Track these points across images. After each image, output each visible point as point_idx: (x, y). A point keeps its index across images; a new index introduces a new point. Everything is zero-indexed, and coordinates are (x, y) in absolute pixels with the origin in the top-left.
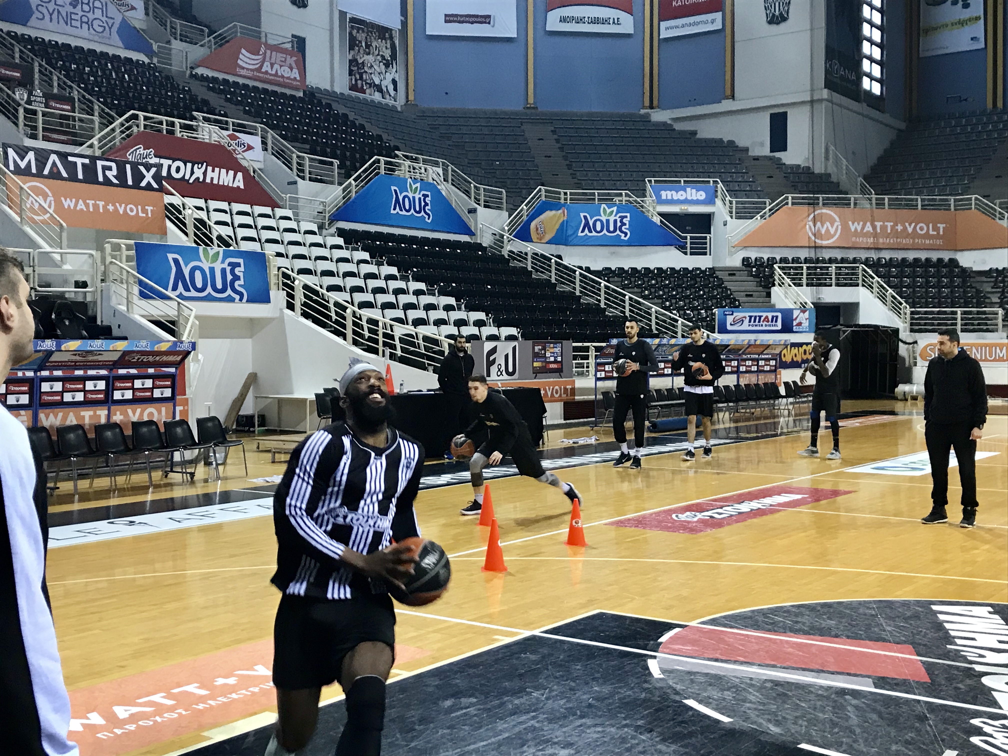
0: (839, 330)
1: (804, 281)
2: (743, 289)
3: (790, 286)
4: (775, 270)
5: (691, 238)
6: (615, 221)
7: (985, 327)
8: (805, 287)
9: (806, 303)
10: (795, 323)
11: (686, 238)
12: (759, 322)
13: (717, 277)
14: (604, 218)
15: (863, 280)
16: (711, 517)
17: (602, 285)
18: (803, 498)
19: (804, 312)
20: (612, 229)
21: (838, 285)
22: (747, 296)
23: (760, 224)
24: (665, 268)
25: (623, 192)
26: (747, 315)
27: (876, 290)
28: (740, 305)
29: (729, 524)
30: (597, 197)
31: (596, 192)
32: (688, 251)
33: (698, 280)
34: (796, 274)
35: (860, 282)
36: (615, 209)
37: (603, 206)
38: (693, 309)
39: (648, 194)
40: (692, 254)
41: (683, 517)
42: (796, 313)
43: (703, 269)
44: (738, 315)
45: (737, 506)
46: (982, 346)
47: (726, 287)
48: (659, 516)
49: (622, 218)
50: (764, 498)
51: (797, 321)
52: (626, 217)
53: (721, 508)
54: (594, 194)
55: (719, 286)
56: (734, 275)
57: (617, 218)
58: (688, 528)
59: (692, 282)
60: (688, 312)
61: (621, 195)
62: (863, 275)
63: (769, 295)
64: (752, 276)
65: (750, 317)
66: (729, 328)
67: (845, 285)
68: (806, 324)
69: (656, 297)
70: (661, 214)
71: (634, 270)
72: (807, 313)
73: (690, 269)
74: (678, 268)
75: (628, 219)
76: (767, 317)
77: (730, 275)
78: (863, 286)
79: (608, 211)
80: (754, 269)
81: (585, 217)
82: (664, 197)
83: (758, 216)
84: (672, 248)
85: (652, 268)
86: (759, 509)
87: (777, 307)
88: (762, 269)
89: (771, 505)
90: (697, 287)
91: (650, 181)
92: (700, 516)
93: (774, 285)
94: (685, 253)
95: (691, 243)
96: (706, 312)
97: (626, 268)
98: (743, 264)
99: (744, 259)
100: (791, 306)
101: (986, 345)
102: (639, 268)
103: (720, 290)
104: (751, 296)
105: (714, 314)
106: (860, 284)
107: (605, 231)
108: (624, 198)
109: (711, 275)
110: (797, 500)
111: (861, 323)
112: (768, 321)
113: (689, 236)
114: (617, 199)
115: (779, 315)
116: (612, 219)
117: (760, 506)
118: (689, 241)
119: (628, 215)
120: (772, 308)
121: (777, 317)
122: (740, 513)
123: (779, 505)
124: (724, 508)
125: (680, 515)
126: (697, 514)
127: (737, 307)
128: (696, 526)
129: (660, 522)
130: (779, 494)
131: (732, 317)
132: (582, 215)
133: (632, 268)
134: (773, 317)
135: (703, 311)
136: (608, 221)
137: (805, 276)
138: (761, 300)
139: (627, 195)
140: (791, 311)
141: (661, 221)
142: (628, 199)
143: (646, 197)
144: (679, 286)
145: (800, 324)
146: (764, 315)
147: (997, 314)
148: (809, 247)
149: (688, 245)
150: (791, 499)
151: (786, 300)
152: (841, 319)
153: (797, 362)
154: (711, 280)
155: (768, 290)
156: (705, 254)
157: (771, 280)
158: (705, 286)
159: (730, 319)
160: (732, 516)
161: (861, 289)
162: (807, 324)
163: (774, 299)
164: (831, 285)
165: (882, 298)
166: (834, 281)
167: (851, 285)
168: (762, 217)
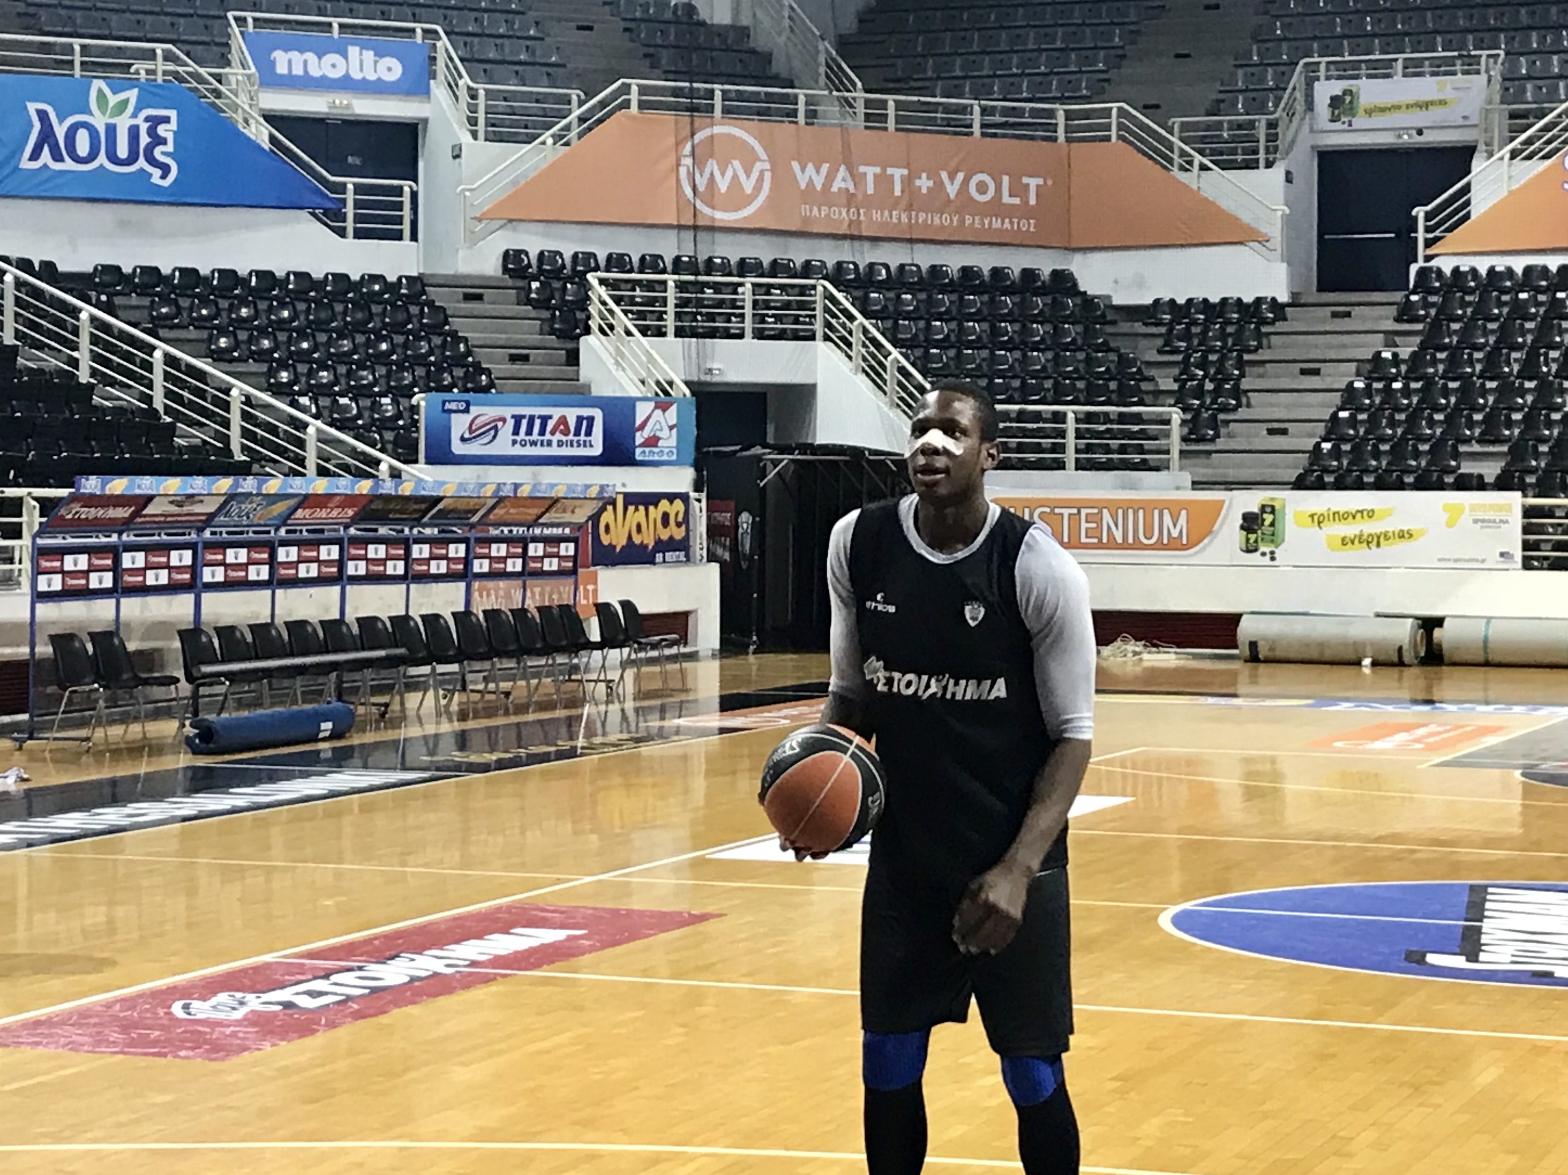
0: (759, 458)
1: (670, 322)
2: (501, 338)
3: (629, 333)
4: (590, 287)
5: (358, 189)
6: (134, 133)
7: (1137, 458)
8: (670, 337)
9: (671, 384)
10: (639, 439)
11: (342, 188)
12: (542, 432)
13: (430, 304)
14: (99, 121)
15: (828, 325)
16: (288, 1005)
17: (84, 316)
18: (570, 938)
19: (663, 406)
20: (123, 152)
21: (760, 335)
22: (514, 359)
23: (550, 160)
24: (280, 273)
25: (159, 48)
26: (508, 412)
27: (858, 349)
28: (491, 385)
29: (332, 1025)
30: (78, 59)
31: (77, 43)
32: (350, 225)
33: (376, 309)
34: (651, 302)
35: (818, 327)
36: (132, 95)
37: (97, 84)
38: (357, 393)
39: (234, 57)
40: (359, 235)
41: (202, 1009)
42: (643, 410)
43: (392, 278)
44: (484, 412)
45: (374, 969)
46: (1127, 506)
47: (454, 334)
48: (133, 1008)
49: (155, 121)
50: (458, 942)
51: (647, 433)
52: (167, 120)
53: (326, 977)
54: (69, 49)
55: (435, 329)
56: (479, 297)
57: (139, 120)
58: (206, 1042)
59: (359, 315)
60: (343, 401)
61: (151, 55)
62: (827, 310)
63: (573, 358)
64: (529, 302)
65: (518, 419)
66: (458, 448)
67: (780, 336)
68: (669, 441)
69: (252, 354)
70: (271, 118)
71: (190, 274)
72: (673, 409)
73: (355, 277)
74: (317, 274)
75: (173, 125)
76: (563, 420)
77: (468, 297)
78: (827, 338)
79: (113, 100)
80: (535, 285)
81: (43, 115)
82: (281, 69)
83: (547, 136)
84: (304, 214)
85: (243, 271)
86: (436, 975)
87: (595, 392)
88: (557, 285)
89: (474, 964)
90: (373, 331)
91: (241, 21)
92: (254, 1002)
93: (587, 331)
94: (342, 233)
95: (358, 205)
96: (395, 402)
97: (166, 270)
98: (505, 270)
99: (506, 254)
100: (633, 390)
101: (1136, 506)
102: (204, 271)
103: (437, 340)
104: (525, 358)
105: (414, 409)
106: (819, 334)
107: (102, 159)
108: (161, 66)
109: (413, 298)
110: (553, 945)
111: (821, 439)
112: (566, 432)
113: (350, 182)
114: (141, 67)
115: (598, 414)
116: (123, 124)
117: (439, 967)
118: (350, 197)
119: (173, 114)
120: (582, 395)
121: (591, 420)
122: (374, 990)
123: (499, 961)
124: (334, 978)
125: (196, 1004)
126: (250, 997)
127: (486, 390)
128: (234, 1035)
129: (126, 1027)
130: (506, 931)
131: (467, 418)
132: (32, 107)
133: (182, 270)
134: (580, 419)
135: (386, 400)
136: (111, 130)
137: (671, 309)
138: (549, 370)
139: (168, 57)
140: (629, 404)
141: (273, 139)
142: (171, 67)
143: (228, 64)
144: (320, 325)
145: (653, 441)
146: (556, 413)
147: (1168, 422)
148: (680, 227)
149: (350, 211)
150: (535, 943)
151: (619, 374)
152: (770, 429)
153: (643, 546)
154: (414, 310)
155: (570, 345)
156: (398, 236)
157: (580, 315)
158: (398, 328)
159: (459, 424)
160: (349, 998)
161: (821, 348)
162: (673, 442)
163: (587, 370)
164: (741, 336)
165: (875, 373)
166: (748, 325)
167: (796, 336)
168: (557, 138)
